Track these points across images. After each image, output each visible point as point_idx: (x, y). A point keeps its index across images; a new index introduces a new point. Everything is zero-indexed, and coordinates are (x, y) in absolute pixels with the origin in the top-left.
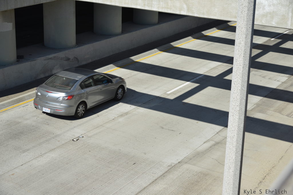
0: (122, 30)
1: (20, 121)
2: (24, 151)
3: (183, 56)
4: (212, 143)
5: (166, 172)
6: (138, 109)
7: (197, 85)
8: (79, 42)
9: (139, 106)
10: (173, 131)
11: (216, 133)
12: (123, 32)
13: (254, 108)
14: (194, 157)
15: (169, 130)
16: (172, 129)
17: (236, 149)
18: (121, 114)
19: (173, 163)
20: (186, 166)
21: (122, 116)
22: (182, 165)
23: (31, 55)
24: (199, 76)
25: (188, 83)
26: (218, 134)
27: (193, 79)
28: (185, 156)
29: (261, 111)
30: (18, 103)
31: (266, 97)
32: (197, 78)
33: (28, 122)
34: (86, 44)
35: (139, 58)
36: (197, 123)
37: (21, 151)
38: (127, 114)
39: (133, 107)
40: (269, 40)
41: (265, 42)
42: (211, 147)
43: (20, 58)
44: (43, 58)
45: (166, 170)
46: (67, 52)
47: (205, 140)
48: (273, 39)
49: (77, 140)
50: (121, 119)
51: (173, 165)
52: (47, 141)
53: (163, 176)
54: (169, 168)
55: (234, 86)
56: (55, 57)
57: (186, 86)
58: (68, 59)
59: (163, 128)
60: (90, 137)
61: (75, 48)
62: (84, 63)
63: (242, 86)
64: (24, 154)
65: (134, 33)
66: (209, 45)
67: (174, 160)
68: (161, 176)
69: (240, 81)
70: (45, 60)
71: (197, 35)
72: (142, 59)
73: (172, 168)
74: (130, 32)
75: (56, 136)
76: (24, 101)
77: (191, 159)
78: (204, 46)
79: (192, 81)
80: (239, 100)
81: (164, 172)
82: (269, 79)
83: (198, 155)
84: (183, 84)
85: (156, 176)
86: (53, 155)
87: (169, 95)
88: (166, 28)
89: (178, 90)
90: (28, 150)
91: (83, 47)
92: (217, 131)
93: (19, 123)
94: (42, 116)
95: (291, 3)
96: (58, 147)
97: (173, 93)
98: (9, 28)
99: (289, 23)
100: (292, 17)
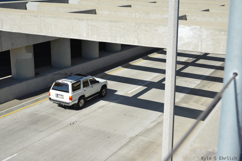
0: (99, 56)
1: (37, 113)
2: (41, 132)
3: (137, 70)
4: (156, 123)
5: (128, 142)
6: (110, 103)
7: (146, 88)
8: (73, 64)
9: (111, 102)
10: (132, 116)
11: (158, 117)
12: (100, 56)
13: (181, 100)
14: (145, 132)
15: (129, 116)
16: (131, 115)
17: (170, 127)
18: (100, 107)
19: (133, 136)
20: (140, 138)
21: (100, 108)
22: (138, 137)
23: (43, 72)
24: (147, 82)
25: (140, 86)
26: (159, 118)
27: (144, 84)
28: (140, 132)
29: (185, 103)
30: (36, 102)
31: (188, 93)
32: (146, 83)
33: (43, 113)
34: (77, 65)
35: (110, 72)
36: (146, 111)
37: (38, 131)
38: (103, 106)
39: (107, 102)
40: (189, 59)
41: (186, 60)
42: (155, 126)
43: (37, 74)
44: (51, 74)
45: (128, 140)
46: (65, 70)
47: (152, 121)
48: (191, 58)
49: (73, 124)
50: (100, 110)
51: (132, 137)
52: (54, 125)
53: (126, 144)
54: (130, 139)
55: (167, 88)
56: (58, 73)
57: (139, 88)
58: (67, 74)
59: (125, 115)
60: (81, 121)
61: (71, 67)
63: (172, 88)
64: (41, 133)
65: (106, 57)
66: (152, 63)
67: (133, 134)
68: (125, 144)
69: (170, 85)
70: (52, 75)
71: (145, 57)
72: (112, 72)
73: (132, 139)
74: (104, 56)
75: (60, 122)
76: (40, 100)
77: (143, 133)
78: (149, 64)
79: (143, 85)
80: (170, 97)
81: (127, 142)
82: (190, 82)
83: (148, 131)
84: (137, 87)
85: (122, 145)
86: (58, 134)
87: (129, 94)
88: (126, 54)
89: (134, 91)
90: (43, 131)
91: (75, 66)
92: (159, 115)
93: (37, 114)
94: (51, 110)
95: (200, 36)
96: (61, 129)
97: (131, 93)
98: (30, 56)
99: (200, 49)
100: (201, 45)
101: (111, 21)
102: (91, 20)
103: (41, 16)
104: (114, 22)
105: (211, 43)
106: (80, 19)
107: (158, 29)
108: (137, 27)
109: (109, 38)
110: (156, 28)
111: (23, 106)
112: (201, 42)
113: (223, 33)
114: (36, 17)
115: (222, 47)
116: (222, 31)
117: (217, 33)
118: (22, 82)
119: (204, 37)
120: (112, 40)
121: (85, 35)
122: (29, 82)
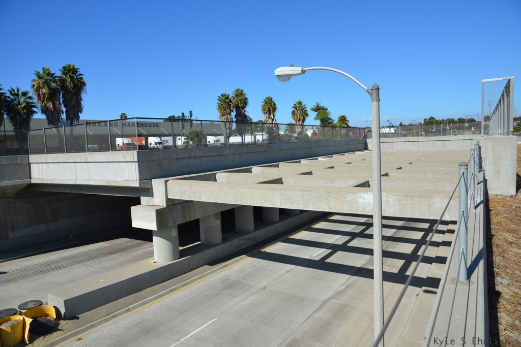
0: (279, 220)
1: (229, 278)
2: (235, 297)
3: (317, 233)
4: (346, 286)
7: (331, 250)
8: (256, 228)
10: (320, 279)
11: (347, 279)
14: (336, 295)
15: (318, 279)
19: (325, 299)
20: (333, 301)
21: (288, 272)
22: (330, 300)
23: (230, 238)
24: (329, 244)
25: (324, 249)
28: (331, 295)
32: (329, 246)
33: (234, 278)
36: (334, 274)
37: (233, 296)
38: (291, 270)
39: (294, 266)
42: (345, 288)
43: (224, 240)
44: (236, 240)
45: (321, 304)
46: (249, 235)
47: (341, 284)
49: (265, 288)
50: (287, 274)
51: (325, 301)
52: (247, 289)
53: (320, 307)
57: (324, 251)
58: (251, 239)
59: (314, 278)
61: (254, 232)
62: (259, 241)
67: (325, 297)
73: (324, 303)
74: (284, 221)
77: (334, 296)
79: (326, 248)
83: (338, 294)
84: (321, 250)
85: (316, 308)
86: (253, 298)
87: (314, 257)
89: (319, 254)
90: (237, 295)
91: (259, 231)
94: (241, 274)
95: (387, 202)
96: (254, 293)
97: (316, 256)
98: (217, 223)
99: (388, 213)
100: (389, 210)
101: (303, 191)
102: (284, 190)
103: (237, 188)
104: (306, 191)
105: (398, 207)
106: (273, 190)
107: (347, 196)
108: (327, 195)
109: (301, 206)
110: (345, 195)
111: (214, 271)
112: (389, 207)
113: (409, 198)
114: (233, 188)
115: (409, 211)
116: (408, 197)
117: (403, 198)
118: (212, 247)
119: (391, 202)
120: (304, 208)
121: (279, 204)
122: (217, 248)
